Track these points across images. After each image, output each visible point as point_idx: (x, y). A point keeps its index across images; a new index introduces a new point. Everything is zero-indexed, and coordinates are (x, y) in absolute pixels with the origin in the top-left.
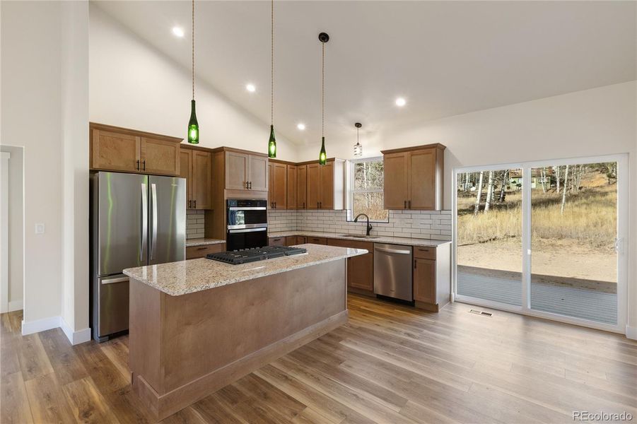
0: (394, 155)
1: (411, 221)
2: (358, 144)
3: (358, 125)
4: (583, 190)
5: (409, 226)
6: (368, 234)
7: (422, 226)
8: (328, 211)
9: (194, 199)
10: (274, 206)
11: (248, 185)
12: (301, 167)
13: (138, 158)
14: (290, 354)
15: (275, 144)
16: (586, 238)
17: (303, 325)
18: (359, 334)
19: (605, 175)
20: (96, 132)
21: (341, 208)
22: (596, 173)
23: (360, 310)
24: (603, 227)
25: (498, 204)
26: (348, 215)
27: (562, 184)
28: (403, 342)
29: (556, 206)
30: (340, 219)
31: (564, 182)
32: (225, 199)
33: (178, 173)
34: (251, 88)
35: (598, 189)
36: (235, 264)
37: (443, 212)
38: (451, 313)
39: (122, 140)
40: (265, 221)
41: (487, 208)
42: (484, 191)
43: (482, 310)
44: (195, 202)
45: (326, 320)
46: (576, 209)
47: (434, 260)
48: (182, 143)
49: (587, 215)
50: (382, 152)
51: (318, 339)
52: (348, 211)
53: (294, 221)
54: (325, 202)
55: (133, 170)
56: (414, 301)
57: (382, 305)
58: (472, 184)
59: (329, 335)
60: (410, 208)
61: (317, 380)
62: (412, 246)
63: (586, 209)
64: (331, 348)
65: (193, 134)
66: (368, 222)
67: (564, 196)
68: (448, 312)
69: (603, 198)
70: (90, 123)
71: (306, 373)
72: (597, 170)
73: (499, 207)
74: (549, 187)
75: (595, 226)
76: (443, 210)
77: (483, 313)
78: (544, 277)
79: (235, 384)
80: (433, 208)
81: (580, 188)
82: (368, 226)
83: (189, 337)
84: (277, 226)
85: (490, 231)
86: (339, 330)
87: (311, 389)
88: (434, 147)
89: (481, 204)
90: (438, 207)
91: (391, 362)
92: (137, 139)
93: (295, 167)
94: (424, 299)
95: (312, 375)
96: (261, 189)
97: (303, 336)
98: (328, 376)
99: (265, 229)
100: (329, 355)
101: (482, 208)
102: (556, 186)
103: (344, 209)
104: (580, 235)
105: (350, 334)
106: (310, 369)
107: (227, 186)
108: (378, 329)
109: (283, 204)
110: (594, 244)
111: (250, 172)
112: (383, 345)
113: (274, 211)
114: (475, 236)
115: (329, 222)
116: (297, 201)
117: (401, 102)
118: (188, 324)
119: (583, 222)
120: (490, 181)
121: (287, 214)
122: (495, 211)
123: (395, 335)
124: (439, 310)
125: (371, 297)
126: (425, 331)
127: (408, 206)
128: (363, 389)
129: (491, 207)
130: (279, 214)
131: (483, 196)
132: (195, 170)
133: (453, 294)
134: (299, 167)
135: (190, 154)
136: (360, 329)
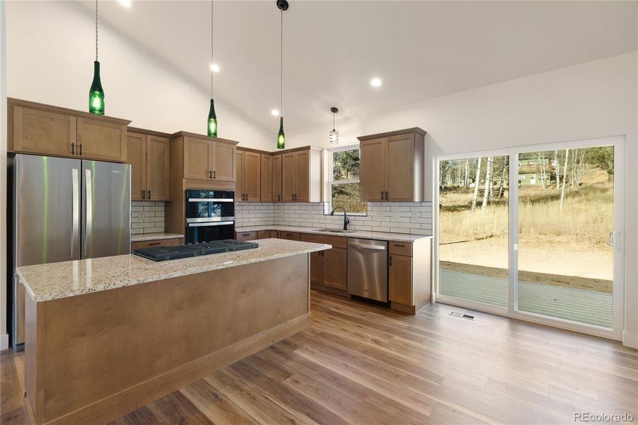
0: (371, 141)
1: (390, 214)
2: (334, 130)
3: (334, 110)
4: (583, 186)
5: (388, 219)
6: (345, 228)
7: (401, 220)
8: (304, 204)
9: (148, 190)
10: (245, 198)
11: (211, 175)
12: (277, 156)
13: (73, 140)
14: (233, 367)
15: (216, 122)
16: (585, 235)
17: (251, 331)
18: (318, 341)
19: (605, 172)
20: (18, 110)
21: (319, 201)
22: (596, 169)
23: (329, 312)
24: (604, 223)
25: (497, 200)
26: (326, 208)
27: (561, 179)
28: (367, 351)
29: (555, 202)
30: (317, 212)
31: (563, 177)
32: (184, 188)
33: (124, 158)
34: (215, 68)
35: (598, 186)
36: (158, 261)
37: (423, 204)
38: (431, 315)
39: (52, 119)
40: (233, 215)
41: (485, 203)
42: (481, 187)
43: (464, 312)
44: (149, 192)
45: (283, 325)
46: (577, 205)
47: (411, 256)
48: (129, 125)
49: (586, 211)
50: (359, 138)
51: (272, 347)
52: (326, 204)
53: (270, 215)
54: (300, 195)
55: (68, 155)
56: (389, 302)
57: (356, 307)
58: (471, 181)
59: (285, 342)
60: (387, 199)
61: (252, 399)
62: (388, 241)
63: (586, 205)
64: (282, 359)
65: (97, 103)
66: (345, 215)
67: (563, 192)
68: (426, 314)
69: (603, 194)
70: (8, 99)
71: (242, 390)
72: (598, 166)
73: (498, 203)
74: (548, 184)
75: (594, 222)
76: (423, 201)
77: (465, 316)
78: (539, 276)
79: (151, 406)
80: (411, 199)
81: (580, 185)
82: (345, 220)
83: (82, 350)
84: (251, 220)
85: (487, 227)
86: (299, 335)
87: (242, 413)
88: (412, 132)
89: (479, 200)
90: (417, 198)
91: (346, 376)
92: (73, 119)
93: (271, 157)
94: (400, 300)
95: (248, 394)
96: (229, 180)
97: (253, 344)
98: (267, 394)
99: (232, 223)
100: (277, 367)
101: (479, 204)
102: (556, 183)
103: (321, 202)
104: (579, 231)
105: (310, 341)
106: (249, 386)
107: (186, 176)
108: (342, 335)
109: (256, 196)
110: (594, 241)
111: (214, 160)
112: (343, 354)
113: (244, 204)
114: (471, 232)
115: (306, 216)
116: (272, 193)
117: (376, 82)
118: (83, 335)
119: (582, 218)
120: (488, 176)
121: (262, 208)
122: (493, 207)
123: (361, 341)
124: (417, 313)
125: (344, 297)
126: (397, 337)
127: (385, 197)
128: (303, 412)
129: (489, 203)
130: (254, 208)
131: (481, 192)
132: (149, 157)
133: (434, 294)
134: (274, 157)
135: (144, 139)
136: (323, 335)
